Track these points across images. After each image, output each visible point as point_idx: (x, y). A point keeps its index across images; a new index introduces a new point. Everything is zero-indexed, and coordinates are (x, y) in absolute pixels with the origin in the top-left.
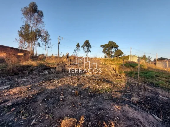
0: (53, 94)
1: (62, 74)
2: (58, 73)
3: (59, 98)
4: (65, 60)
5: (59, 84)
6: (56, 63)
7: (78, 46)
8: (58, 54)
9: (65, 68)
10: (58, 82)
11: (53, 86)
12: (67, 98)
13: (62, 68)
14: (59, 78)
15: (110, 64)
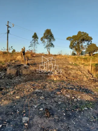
0: (11, 114)
1: (17, 79)
2: (10, 77)
3: (21, 121)
4: (19, 57)
5: (17, 97)
6: (5, 61)
7: (35, 37)
9: (21, 71)
10: (14, 93)
11: (7, 99)
12: (34, 120)
13: (16, 71)
14: (14, 86)
15: (83, 64)
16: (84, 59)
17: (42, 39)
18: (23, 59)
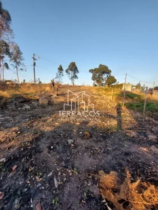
3: (67, 143)
4: (48, 89)
5: (56, 124)
6: (36, 92)
7: (61, 69)
8: (34, 80)
10: (53, 120)
11: (48, 126)
12: (78, 141)
13: (48, 101)
14: (50, 115)
15: (105, 94)
16: (105, 89)
17: (67, 71)
18: (53, 90)
